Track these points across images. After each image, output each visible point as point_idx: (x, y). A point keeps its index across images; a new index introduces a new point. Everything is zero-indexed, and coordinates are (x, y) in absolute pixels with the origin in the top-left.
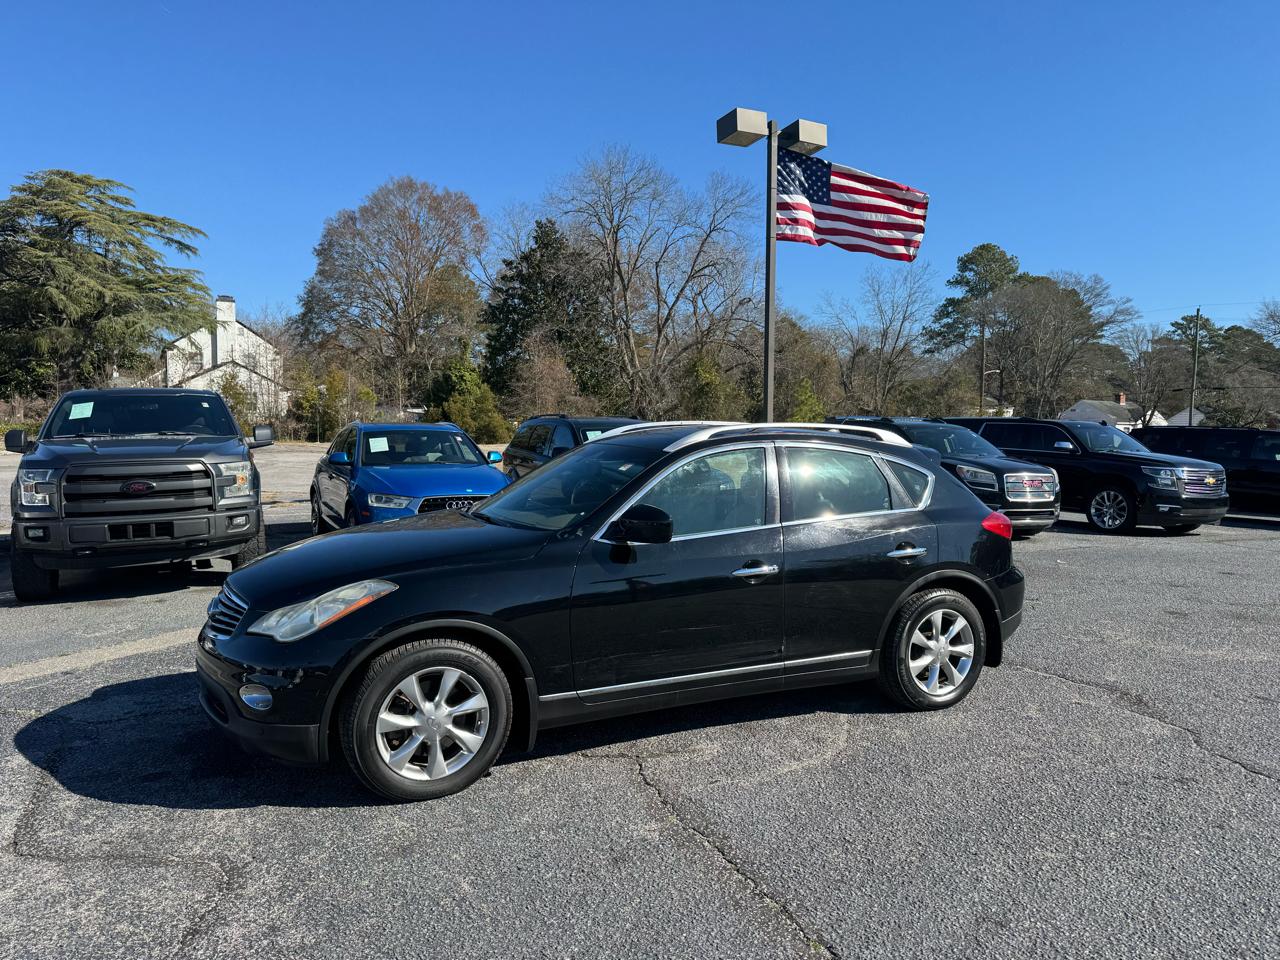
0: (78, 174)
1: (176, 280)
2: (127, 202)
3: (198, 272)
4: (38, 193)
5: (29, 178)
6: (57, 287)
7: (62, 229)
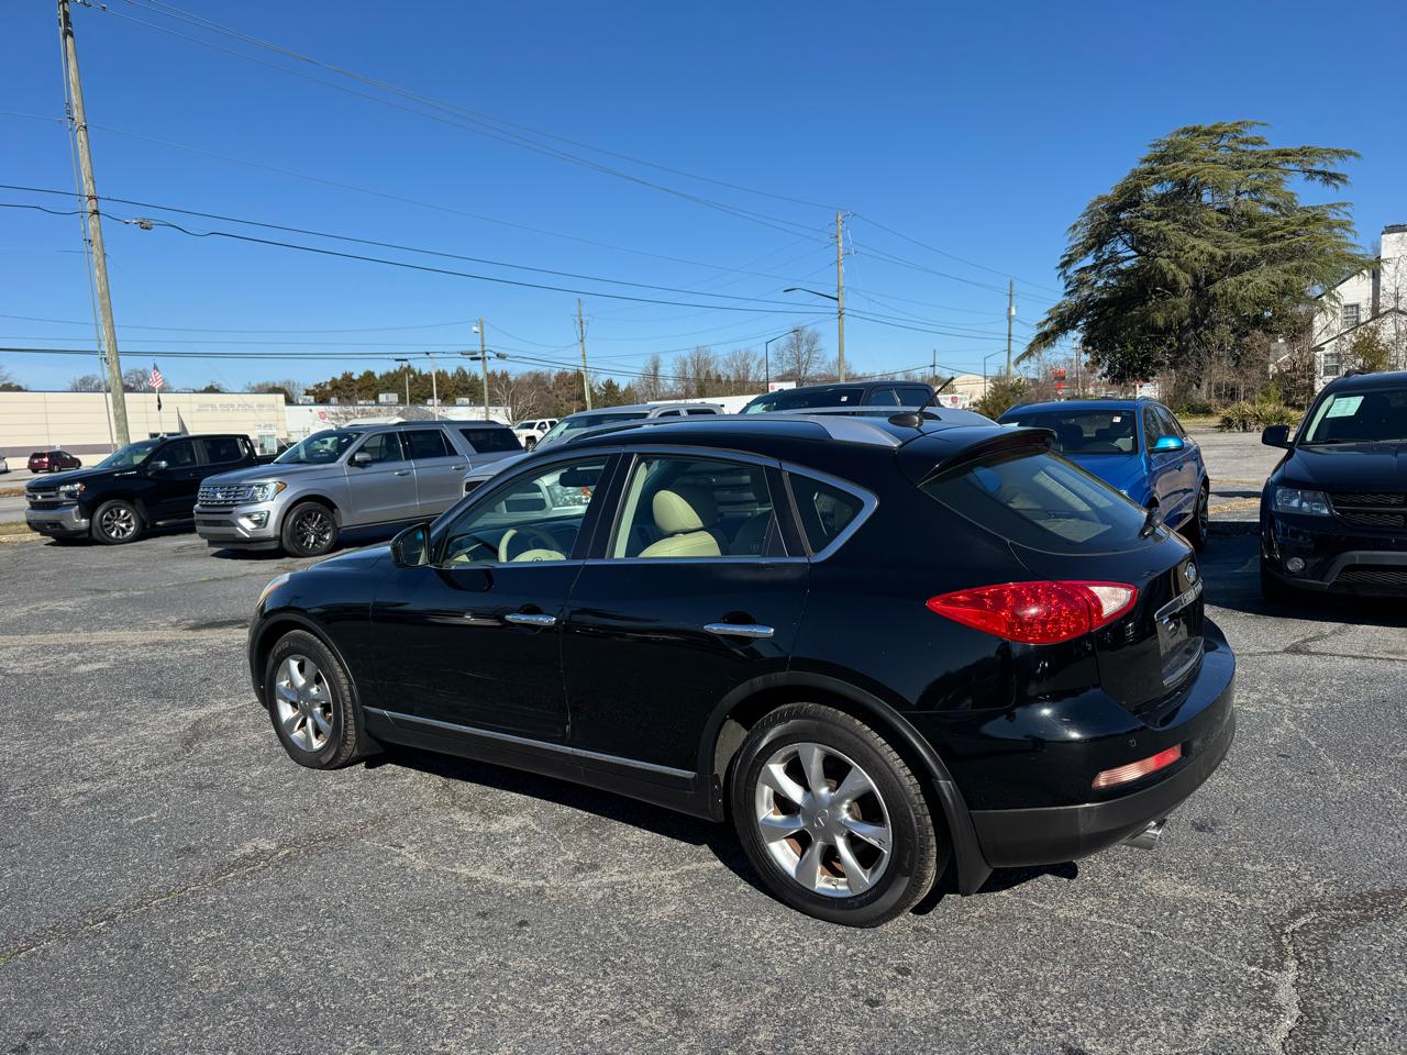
0: (1206, 126)
1: (1306, 222)
2: (1260, 142)
3: (1345, 205)
4: (1161, 159)
5: (1155, 146)
6: (1169, 257)
7: (1186, 190)
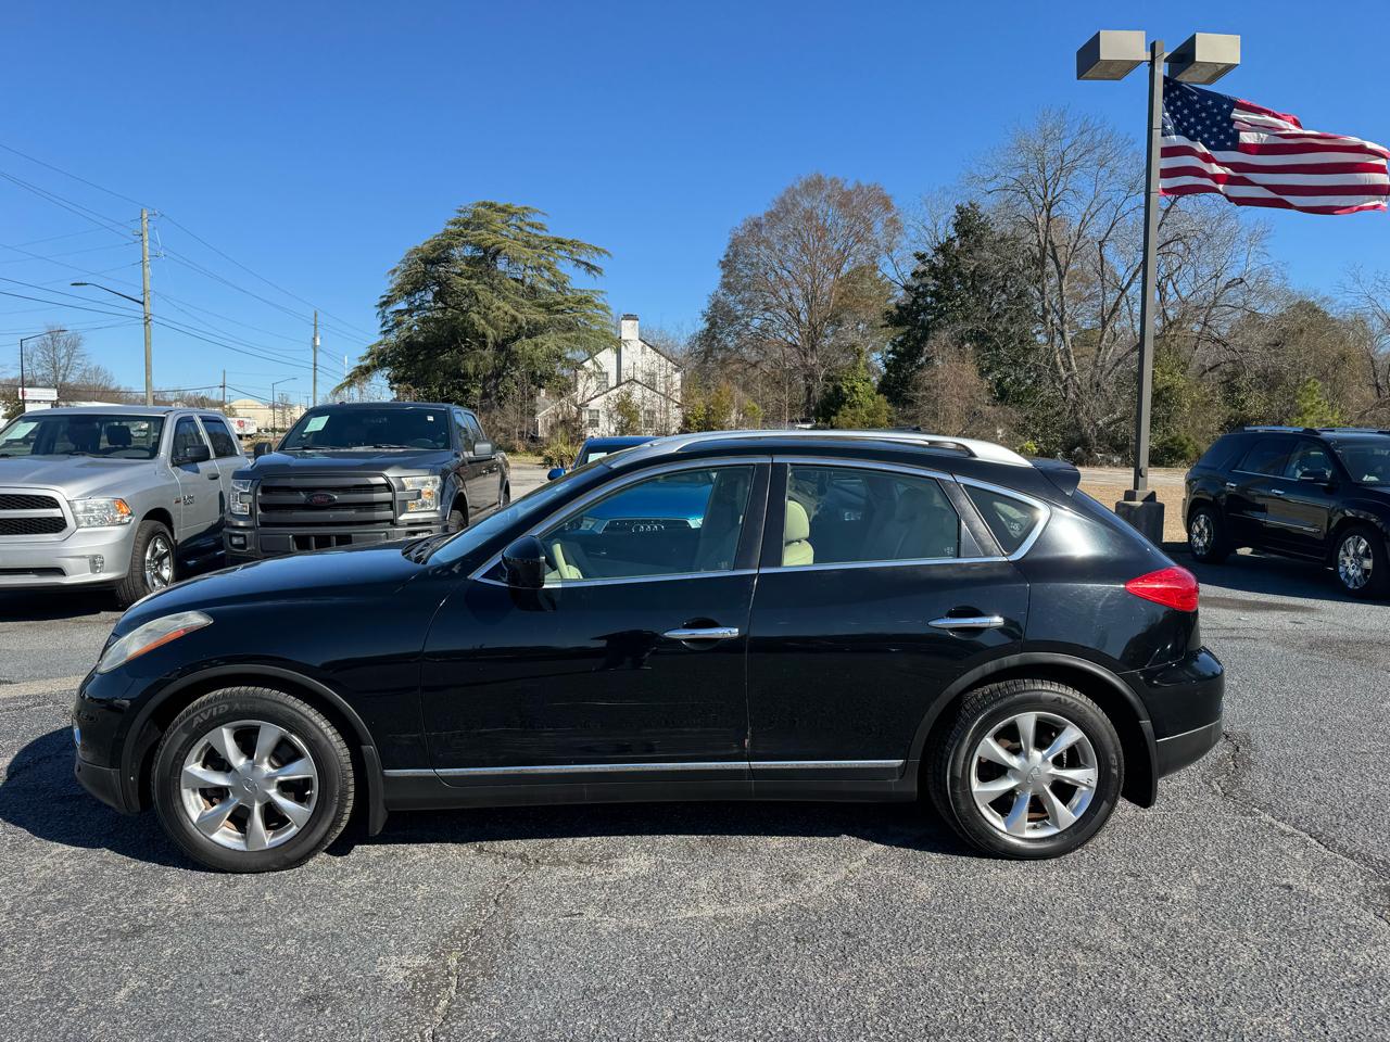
0: (500, 204)
1: (579, 302)
2: (541, 227)
3: (602, 292)
4: (467, 224)
5: (461, 212)
6: (479, 313)
7: (487, 257)
